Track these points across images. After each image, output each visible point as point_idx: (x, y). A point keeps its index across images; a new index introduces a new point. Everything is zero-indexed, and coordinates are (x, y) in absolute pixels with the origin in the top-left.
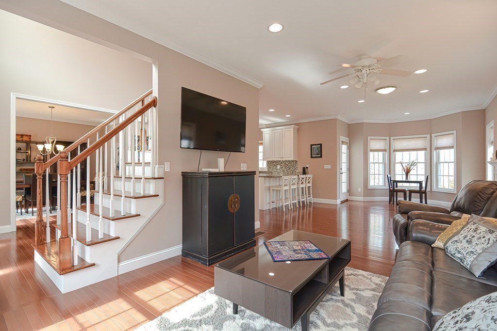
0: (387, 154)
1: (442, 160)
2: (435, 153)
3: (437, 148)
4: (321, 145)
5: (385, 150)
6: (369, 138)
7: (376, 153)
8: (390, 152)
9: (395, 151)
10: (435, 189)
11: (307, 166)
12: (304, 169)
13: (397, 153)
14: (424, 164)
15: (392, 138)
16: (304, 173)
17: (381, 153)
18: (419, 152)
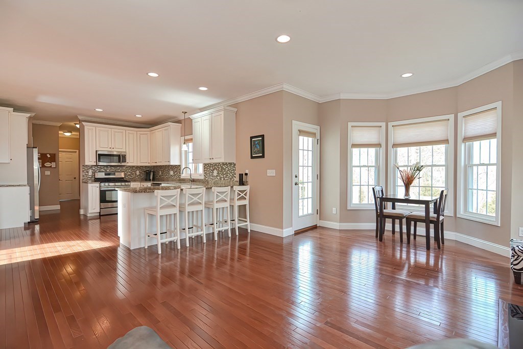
0: (382, 151)
1: (476, 161)
2: (462, 147)
3: (466, 139)
4: (263, 136)
5: (379, 145)
6: (350, 124)
7: (364, 150)
8: (386, 148)
9: (395, 145)
10: (462, 213)
11: (247, 172)
12: (241, 176)
13: (399, 149)
14: (444, 168)
15: (390, 124)
16: (242, 183)
17: (372, 151)
18: (436, 147)
